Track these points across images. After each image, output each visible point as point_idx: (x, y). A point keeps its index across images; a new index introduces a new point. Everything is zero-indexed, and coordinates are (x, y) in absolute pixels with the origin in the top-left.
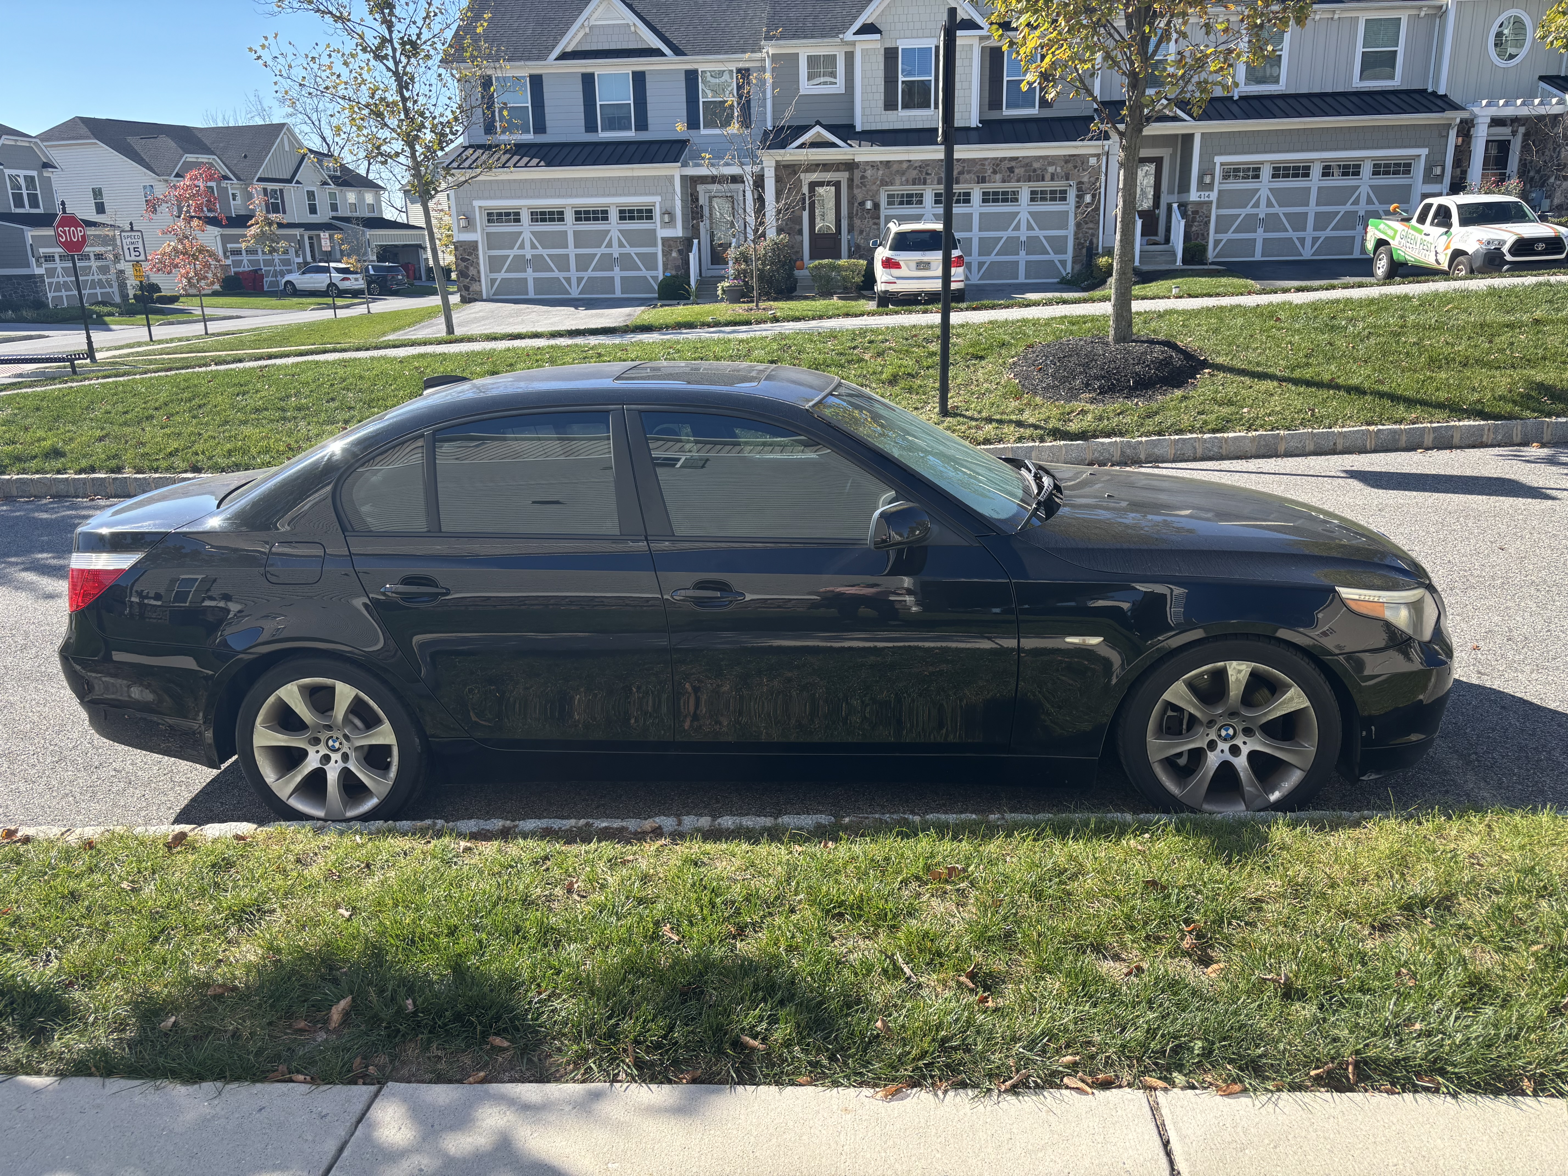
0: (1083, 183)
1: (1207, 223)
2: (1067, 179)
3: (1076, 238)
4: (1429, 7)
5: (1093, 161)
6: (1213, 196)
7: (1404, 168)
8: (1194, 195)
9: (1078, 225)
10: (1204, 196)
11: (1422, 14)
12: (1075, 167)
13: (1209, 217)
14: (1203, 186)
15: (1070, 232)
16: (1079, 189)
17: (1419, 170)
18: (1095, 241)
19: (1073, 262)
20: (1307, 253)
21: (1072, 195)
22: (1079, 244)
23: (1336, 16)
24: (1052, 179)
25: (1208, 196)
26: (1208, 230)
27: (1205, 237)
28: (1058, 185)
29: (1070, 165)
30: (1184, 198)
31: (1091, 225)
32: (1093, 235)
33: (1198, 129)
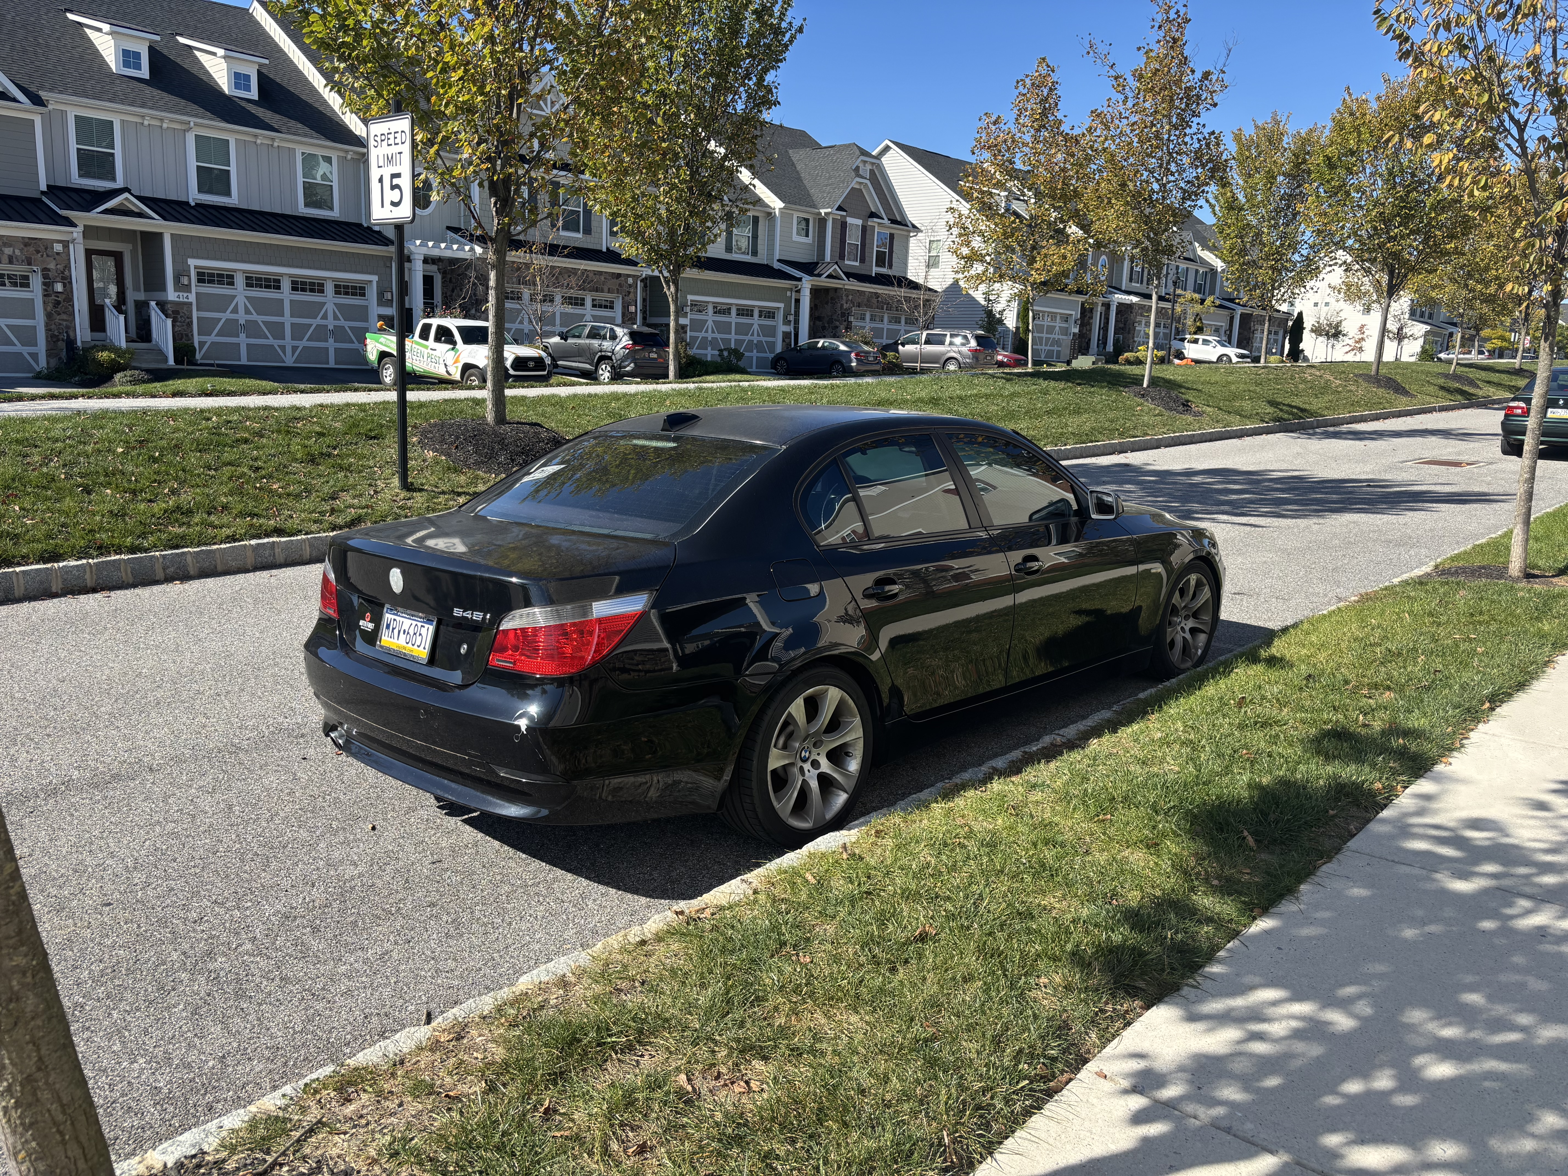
0: (49, 270)
1: (190, 324)
2: (29, 264)
3: (48, 329)
4: (356, 153)
5: (58, 247)
6: (192, 298)
7: (359, 291)
8: (172, 295)
9: (49, 316)
10: (182, 297)
11: (349, 157)
12: (38, 252)
13: (191, 317)
14: (179, 286)
15: (39, 321)
16: (45, 276)
17: (372, 293)
18: (71, 334)
19: (48, 356)
20: (289, 361)
21: (37, 282)
22: (53, 336)
23: (276, 144)
24: (11, 262)
25: (187, 297)
26: (192, 331)
27: (190, 337)
28: (18, 269)
29: (31, 249)
30: (160, 296)
31: (64, 317)
32: (68, 327)
33: (168, 230)
